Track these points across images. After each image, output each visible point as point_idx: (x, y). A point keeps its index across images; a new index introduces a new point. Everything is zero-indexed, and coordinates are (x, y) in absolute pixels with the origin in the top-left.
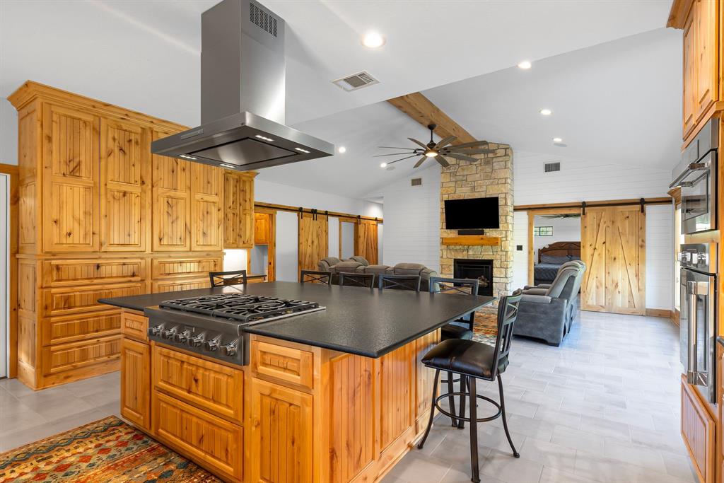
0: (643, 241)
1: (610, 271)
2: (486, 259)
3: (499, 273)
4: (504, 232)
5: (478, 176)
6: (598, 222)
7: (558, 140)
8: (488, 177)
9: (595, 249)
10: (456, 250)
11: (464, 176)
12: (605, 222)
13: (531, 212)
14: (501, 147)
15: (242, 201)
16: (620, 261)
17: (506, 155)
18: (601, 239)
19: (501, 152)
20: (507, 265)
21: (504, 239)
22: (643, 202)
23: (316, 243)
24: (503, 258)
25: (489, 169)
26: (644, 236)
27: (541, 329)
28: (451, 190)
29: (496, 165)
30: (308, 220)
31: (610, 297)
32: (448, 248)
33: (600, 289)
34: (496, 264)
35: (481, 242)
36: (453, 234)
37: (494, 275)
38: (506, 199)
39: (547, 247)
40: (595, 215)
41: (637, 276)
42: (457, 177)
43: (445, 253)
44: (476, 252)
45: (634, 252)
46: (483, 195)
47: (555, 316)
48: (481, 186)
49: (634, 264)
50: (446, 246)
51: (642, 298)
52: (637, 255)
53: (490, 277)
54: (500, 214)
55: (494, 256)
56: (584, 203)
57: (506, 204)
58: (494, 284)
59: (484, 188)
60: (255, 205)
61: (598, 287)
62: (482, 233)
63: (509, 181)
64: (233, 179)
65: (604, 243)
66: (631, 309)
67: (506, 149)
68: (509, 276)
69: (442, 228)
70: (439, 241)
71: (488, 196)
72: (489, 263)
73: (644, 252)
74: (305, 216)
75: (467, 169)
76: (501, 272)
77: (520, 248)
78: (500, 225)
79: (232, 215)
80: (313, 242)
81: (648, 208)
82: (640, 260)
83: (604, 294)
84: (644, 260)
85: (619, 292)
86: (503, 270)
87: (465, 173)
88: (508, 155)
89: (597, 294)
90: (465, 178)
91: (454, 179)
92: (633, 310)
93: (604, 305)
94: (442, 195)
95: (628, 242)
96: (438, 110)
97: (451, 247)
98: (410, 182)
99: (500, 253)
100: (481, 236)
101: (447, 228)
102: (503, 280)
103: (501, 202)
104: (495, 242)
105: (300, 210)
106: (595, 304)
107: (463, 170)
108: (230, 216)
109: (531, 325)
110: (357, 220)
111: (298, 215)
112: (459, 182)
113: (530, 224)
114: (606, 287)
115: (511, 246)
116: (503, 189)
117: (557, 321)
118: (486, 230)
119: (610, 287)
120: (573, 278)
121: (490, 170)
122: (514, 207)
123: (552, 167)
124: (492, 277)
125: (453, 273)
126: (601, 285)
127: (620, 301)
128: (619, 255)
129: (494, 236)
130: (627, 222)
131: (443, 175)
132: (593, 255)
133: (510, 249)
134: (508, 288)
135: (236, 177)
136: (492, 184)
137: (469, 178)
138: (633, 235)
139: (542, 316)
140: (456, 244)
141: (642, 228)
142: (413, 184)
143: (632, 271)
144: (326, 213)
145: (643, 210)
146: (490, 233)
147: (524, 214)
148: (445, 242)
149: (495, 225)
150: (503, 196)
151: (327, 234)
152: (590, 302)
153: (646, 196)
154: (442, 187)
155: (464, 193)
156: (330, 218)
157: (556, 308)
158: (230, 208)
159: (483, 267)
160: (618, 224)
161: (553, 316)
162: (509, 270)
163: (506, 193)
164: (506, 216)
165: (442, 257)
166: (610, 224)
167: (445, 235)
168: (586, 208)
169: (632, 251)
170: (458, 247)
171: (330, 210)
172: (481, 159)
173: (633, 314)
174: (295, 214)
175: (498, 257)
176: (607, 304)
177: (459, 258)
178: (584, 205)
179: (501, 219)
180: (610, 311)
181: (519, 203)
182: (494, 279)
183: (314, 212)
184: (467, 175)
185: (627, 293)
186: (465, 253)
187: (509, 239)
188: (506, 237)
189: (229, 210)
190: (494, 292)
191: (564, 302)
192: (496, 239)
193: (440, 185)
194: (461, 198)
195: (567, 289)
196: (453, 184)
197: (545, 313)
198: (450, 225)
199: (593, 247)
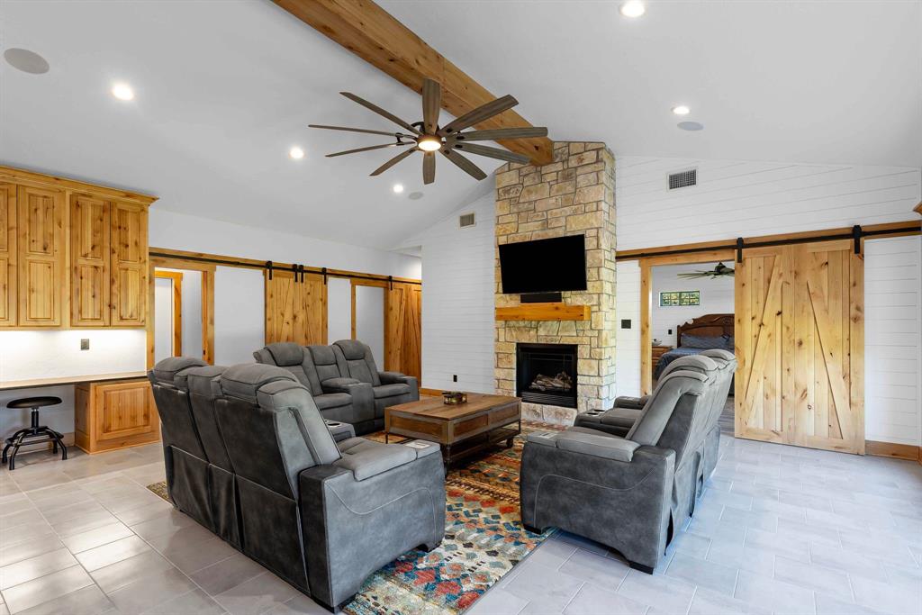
0: (858, 309)
1: (792, 366)
2: (566, 343)
3: (587, 367)
4: (595, 297)
5: (553, 201)
6: (768, 274)
7: (682, 111)
8: (568, 201)
9: (761, 325)
10: (519, 328)
11: (530, 202)
12: (781, 275)
13: (644, 261)
14: (590, 147)
15: (116, 245)
16: (811, 347)
17: (598, 161)
18: (773, 306)
19: (590, 157)
20: (601, 353)
21: (595, 308)
22: (857, 234)
23: (301, 317)
24: (594, 341)
25: (570, 189)
26: (862, 298)
27: (610, 524)
28: (511, 228)
29: (582, 180)
30: (285, 282)
31: (791, 415)
32: (507, 326)
33: (772, 398)
34: (583, 352)
35: (557, 313)
36: (513, 301)
37: (579, 372)
38: (598, 238)
39: (691, 322)
40: (760, 261)
41: (847, 376)
42: (521, 206)
43: (502, 332)
44: (551, 332)
45: (839, 331)
46: (561, 233)
47: (642, 495)
48: (557, 219)
49: (839, 354)
50: (503, 322)
51: (858, 420)
52: (846, 337)
53: (573, 374)
54: (588, 265)
55: (580, 339)
56: (740, 241)
57: (598, 247)
58: (579, 387)
59: (563, 220)
60: (151, 254)
61: (767, 397)
62: (558, 299)
63: (603, 206)
64: (94, 206)
65: (779, 313)
66: (836, 440)
67: (598, 150)
68: (604, 373)
69: (497, 293)
70: (493, 313)
71: (569, 234)
72: (571, 350)
73: (860, 330)
74: (277, 276)
75: (536, 192)
76: (591, 368)
77: (626, 324)
78: (589, 285)
79: (91, 270)
80: (295, 317)
81: (869, 245)
82: (852, 347)
83: (779, 409)
84: (861, 347)
85: (810, 408)
86: (594, 363)
87: (533, 197)
88: (602, 161)
89: (766, 409)
90: (532, 206)
91: (515, 210)
92: (838, 442)
93: (779, 429)
94: (498, 236)
95: (827, 311)
96: (438, 57)
97: (512, 323)
98: (458, 221)
99: (589, 333)
100: (556, 304)
101: (504, 292)
102: (594, 381)
103: (589, 244)
104: (578, 315)
105: (268, 266)
106: (761, 427)
107: (530, 192)
108: (87, 272)
109: (588, 510)
110: (387, 283)
111: (265, 273)
112: (522, 214)
113: (644, 283)
114: (783, 397)
115: (608, 320)
116: (593, 221)
117: (647, 510)
118: (565, 294)
119: (790, 397)
120: (690, 398)
121: (573, 190)
122: (617, 253)
123: (683, 180)
124: (576, 375)
125: (515, 366)
126: (774, 391)
127: (812, 425)
128: (808, 336)
129: (579, 304)
130: (824, 272)
131: (499, 203)
132: (757, 336)
133: (606, 326)
134: (604, 393)
135: (102, 203)
136: (575, 213)
137: (540, 206)
138: (836, 298)
139: (614, 491)
140: (516, 318)
141: (856, 283)
142: (462, 225)
143: (835, 368)
144: (324, 272)
145: (858, 249)
146: (572, 298)
147: (634, 265)
148: (503, 316)
149: (580, 284)
150: (593, 232)
151: (325, 304)
152: (752, 424)
153: (866, 221)
154: (498, 224)
155: (530, 231)
156: (331, 280)
157: (645, 474)
158: (86, 256)
159: (562, 358)
160: (808, 277)
161: (639, 495)
162: (604, 365)
163: (597, 228)
164: (599, 268)
165: (498, 340)
166: (791, 279)
167: (502, 304)
168: (744, 251)
169: (835, 330)
170: (521, 324)
171: (329, 266)
172: (557, 172)
173: (838, 450)
174: (259, 272)
175: (586, 340)
176: (785, 428)
177: (523, 341)
178: (740, 244)
179: (591, 274)
180: (791, 443)
181: (624, 247)
182: (579, 377)
183: (297, 269)
184: (535, 201)
185: (825, 410)
186: (532, 333)
187: (604, 308)
188: (599, 305)
189: (81, 261)
190: (579, 401)
191: (664, 462)
192: (580, 308)
193: (494, 222)
194: (527, 240)
195: (675, 425)
196: (513, 218)
197: (618, 484)
198: (509, 286)
199: (758, 321)
